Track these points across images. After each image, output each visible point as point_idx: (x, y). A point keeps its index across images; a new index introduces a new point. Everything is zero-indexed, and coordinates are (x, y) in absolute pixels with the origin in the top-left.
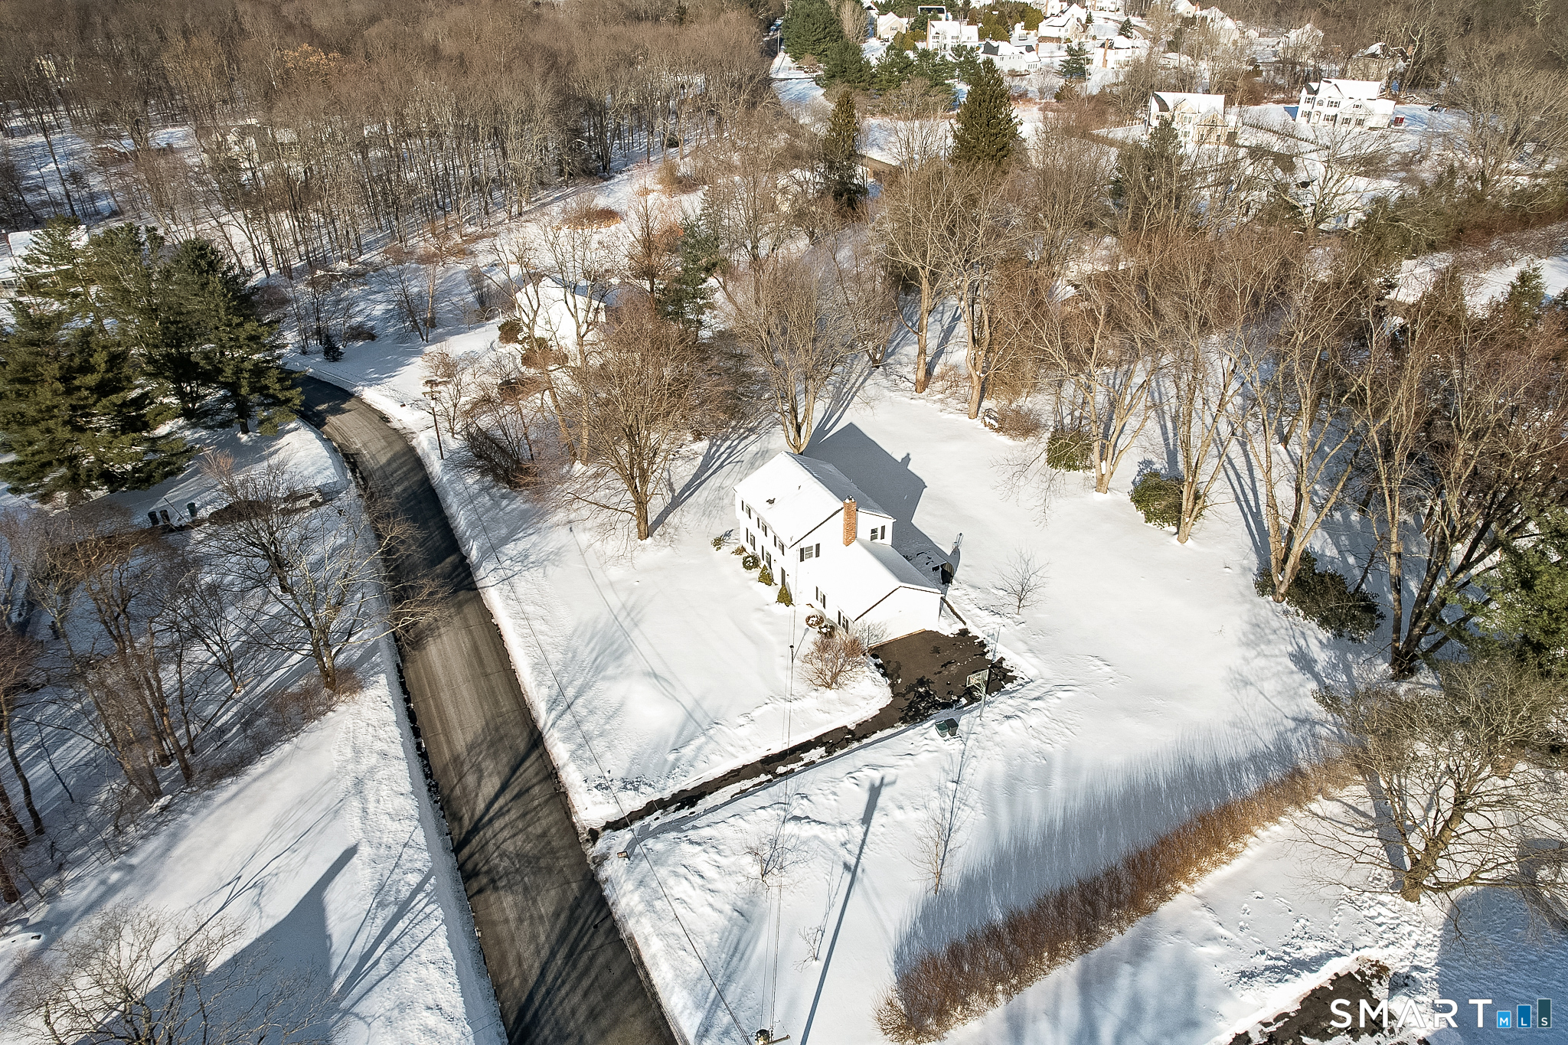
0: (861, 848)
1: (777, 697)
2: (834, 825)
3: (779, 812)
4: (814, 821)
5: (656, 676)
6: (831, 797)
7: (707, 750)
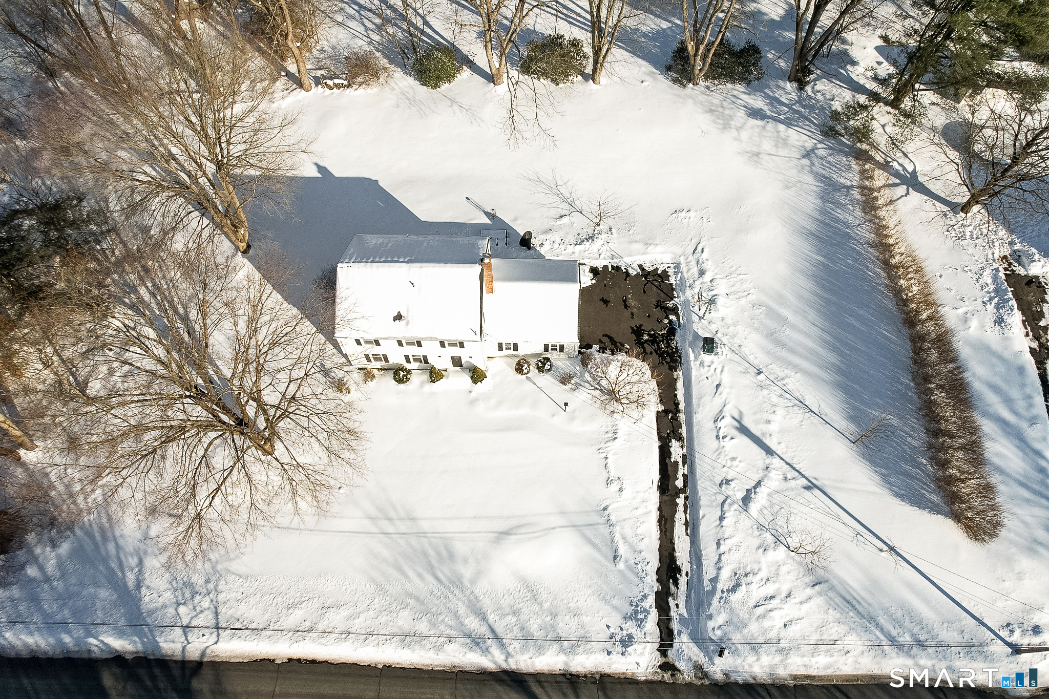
0: (794, 469)
1: (603, 445)
2: (765, 476)
3: (733, 509)
4: (755, 488)
5: (507, 533)
6: (735, 463)
7: (629, 533)
